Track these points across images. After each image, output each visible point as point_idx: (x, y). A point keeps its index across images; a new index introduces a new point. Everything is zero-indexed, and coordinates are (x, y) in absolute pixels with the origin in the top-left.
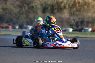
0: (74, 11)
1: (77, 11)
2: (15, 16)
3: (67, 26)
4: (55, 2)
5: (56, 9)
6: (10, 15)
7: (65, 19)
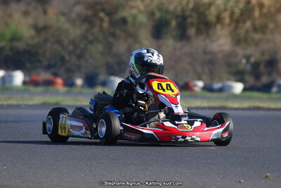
0: (247, 32)
1: (255, 29)
2: (71, 48)
3: (226, 76)
4: (191, 5)
5: (192, 24)
6: (56, 47)
7: (220, 56)
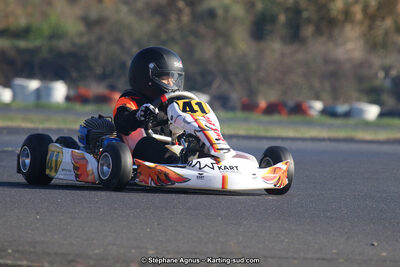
0: (387, 33)
3: (355, 95)
5: (309, 21)
7: (348, 66)
